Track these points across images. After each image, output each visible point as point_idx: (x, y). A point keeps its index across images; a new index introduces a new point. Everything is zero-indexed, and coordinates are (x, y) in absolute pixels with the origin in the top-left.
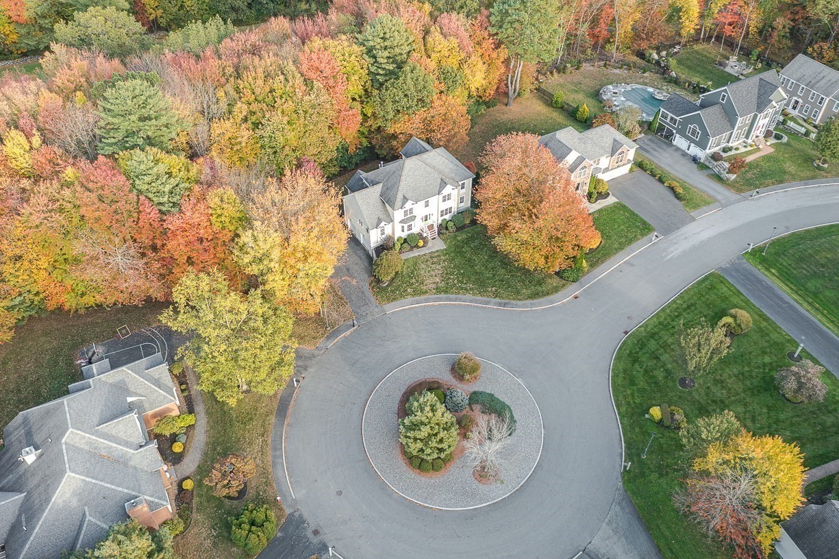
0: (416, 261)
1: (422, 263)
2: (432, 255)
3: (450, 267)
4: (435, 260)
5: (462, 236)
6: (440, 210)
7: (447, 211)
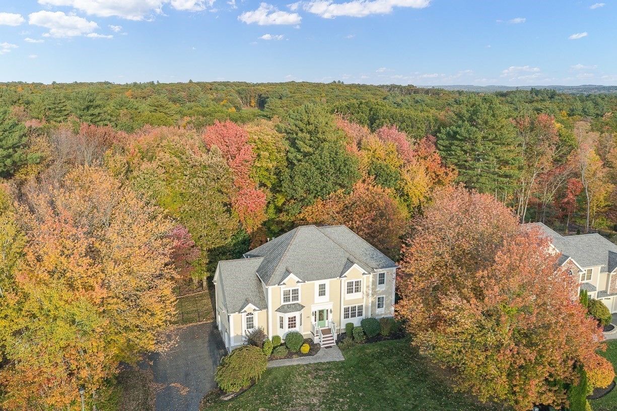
0: (289, 372)
1: (300, 375)
2: (318, 367)
3: (342, 385)
4: (321, 373)
5: (372, 349)
6: (344, 305)
7: (355, 311)
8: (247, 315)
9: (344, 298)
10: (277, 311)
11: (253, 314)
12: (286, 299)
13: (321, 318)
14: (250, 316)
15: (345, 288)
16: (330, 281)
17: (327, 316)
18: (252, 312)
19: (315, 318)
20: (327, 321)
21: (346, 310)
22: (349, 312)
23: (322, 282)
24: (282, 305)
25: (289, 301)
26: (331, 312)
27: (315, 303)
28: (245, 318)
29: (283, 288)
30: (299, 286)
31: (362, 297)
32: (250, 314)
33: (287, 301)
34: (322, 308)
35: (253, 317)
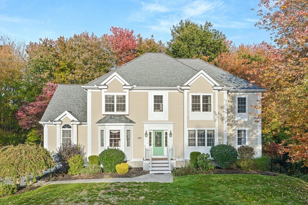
6: (188, 127)
7: (204, 137)
8: (63, 127)
9: (188, 117)
10: (97, 123)
11: (70, 127)
12: (109, 108)
13: (158, 143)
14: (67, 129)
15: (188, 103)
16: (169, 93)
17: (166, 141)
18: (70, 124)
19: (150, 141)
20: (165, 148)
21: (192, 135)
22: (195, 137)
23: (158, 93)
24: (105, 116)
25: (113, 110)
26: (171, 136)
27: (149, 120)
28: (61, 130)
29: (105, 92)
30: (126, 92)
31: (213, 120)
32: (68, 127)
33: (110, 111)
34: (158, 128)
35: (71, 130)
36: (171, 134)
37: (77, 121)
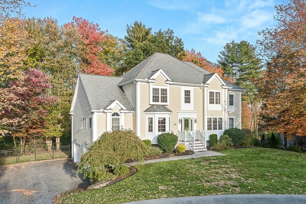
6: (207, 115)
7: (216, 123)
8: (113, 115)
9: (207, 108)
10: (145, 111)
11: (118, 115)
12: (156, 99)
13: (187, 128)
14: (116, 117)
15: (207, 97)
16: (194, 89)
17: (192, 126)
18: (119, 113)
19: (181, 127)
20: (191, 132)
21: (209, 121)
22: (211, 123)
23: (188, 88)
24: (151, 105)
25: (158, 101)
26: (195, 123)
27: (181, 110)
28: (110, 118)
29: (152, 85)
30: (167, 86)
31: (221, 110)
32: (116, 115)
33: (155, 101)
34: (187, 116)
35: (119, 118)
36: (195, 121)
37: (126, 110)
